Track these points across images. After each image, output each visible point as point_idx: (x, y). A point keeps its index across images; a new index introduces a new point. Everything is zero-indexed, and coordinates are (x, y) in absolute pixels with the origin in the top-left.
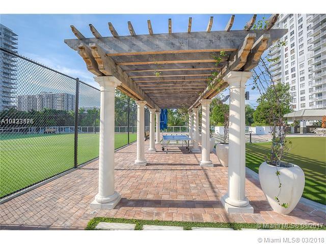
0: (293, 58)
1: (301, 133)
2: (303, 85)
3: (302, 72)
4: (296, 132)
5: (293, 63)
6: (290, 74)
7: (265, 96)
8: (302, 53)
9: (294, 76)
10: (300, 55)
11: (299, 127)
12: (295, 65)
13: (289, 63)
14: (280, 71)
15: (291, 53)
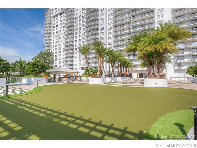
0: (57, 39)
1: (57, 81)
2: (60, 55)
3: (60, 48)
4: (55, 81)
5: (56, 42)
6: (55, 48)
7: (38, 57)
8: (60, 38)
9: (56, 49)
10: (60, 39)
11: (56, 78)
12: (58, 44)
13: (55, 41)
14: (50, 45)
15: (56, 37)
